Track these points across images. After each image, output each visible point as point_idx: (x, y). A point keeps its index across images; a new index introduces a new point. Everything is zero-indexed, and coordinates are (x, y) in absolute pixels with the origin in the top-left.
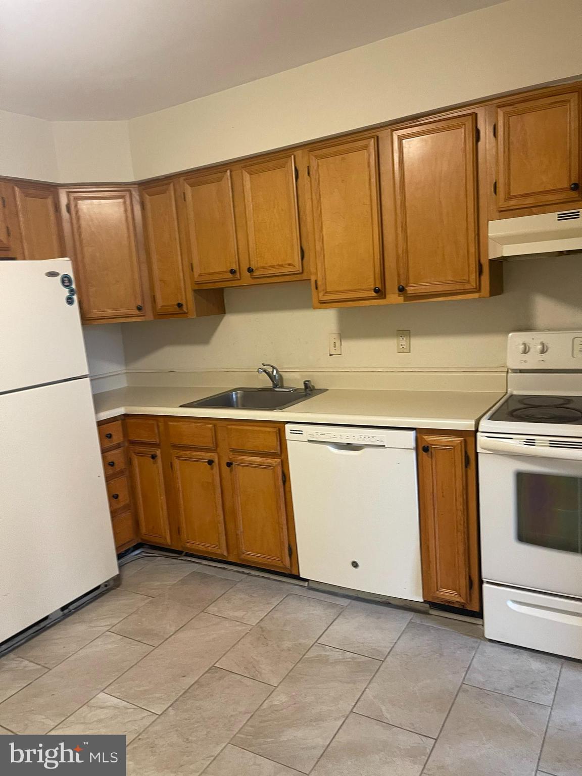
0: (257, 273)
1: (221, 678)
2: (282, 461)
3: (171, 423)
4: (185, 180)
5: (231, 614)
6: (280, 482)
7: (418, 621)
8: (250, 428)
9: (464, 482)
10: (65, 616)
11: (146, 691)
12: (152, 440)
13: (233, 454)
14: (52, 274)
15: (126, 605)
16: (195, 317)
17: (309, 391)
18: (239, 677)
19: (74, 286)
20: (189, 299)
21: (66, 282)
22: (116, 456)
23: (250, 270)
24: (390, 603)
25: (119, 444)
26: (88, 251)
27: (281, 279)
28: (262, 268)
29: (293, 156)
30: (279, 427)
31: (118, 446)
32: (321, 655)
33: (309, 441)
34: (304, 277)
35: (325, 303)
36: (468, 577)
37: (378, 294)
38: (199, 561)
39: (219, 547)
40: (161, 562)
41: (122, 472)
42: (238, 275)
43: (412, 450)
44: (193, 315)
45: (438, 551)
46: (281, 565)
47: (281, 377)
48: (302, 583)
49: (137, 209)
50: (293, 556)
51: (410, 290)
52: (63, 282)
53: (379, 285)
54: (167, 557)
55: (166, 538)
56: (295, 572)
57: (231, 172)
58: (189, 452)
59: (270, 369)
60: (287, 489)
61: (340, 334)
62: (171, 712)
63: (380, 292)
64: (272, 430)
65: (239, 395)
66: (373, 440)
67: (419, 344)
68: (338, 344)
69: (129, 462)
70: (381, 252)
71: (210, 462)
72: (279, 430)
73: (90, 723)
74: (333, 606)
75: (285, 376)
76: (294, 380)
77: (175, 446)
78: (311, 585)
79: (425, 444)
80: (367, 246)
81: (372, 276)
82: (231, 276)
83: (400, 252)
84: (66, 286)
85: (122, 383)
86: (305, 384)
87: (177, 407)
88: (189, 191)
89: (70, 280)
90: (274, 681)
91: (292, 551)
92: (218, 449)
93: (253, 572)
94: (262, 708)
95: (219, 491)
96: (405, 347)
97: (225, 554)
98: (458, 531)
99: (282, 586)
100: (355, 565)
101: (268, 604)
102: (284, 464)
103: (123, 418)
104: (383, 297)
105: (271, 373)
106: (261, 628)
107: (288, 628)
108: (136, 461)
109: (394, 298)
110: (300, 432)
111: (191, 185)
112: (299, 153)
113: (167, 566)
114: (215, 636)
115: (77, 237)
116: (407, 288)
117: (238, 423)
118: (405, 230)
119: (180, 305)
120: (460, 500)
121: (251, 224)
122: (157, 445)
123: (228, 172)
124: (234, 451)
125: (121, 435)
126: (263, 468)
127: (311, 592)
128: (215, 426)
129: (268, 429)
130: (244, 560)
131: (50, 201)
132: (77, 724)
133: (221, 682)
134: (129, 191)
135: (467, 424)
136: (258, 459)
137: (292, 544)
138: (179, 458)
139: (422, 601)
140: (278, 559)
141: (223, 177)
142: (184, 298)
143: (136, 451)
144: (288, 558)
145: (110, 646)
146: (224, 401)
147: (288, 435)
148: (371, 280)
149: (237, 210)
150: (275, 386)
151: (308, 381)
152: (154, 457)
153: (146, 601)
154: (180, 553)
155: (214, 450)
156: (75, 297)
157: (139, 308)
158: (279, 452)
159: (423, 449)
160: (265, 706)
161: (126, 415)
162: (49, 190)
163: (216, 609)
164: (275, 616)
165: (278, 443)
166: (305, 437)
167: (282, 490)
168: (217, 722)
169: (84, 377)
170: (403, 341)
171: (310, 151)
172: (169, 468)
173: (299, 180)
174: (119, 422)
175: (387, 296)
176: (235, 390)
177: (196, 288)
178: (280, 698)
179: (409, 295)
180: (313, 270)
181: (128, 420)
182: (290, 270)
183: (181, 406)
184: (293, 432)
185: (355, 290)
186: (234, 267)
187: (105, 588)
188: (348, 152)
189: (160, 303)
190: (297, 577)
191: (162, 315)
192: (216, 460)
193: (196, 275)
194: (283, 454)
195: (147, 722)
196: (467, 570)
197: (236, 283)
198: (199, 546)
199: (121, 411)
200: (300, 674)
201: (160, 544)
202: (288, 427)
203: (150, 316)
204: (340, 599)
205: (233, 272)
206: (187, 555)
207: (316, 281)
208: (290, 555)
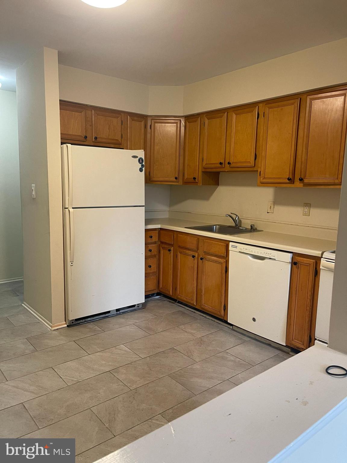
0: (232, 165)
1: (174, 353)
2: (226, 261)
3: (179, 235)
4: (205, 116)
5: (190, 331)
6: (224, 272)
7: (281, 356)
8: (214, 242)
9: (313, 284)
10: (117, 315)
11: (140, 349)
12: (170, 242)
13: (205, 254)
14: (135, 157)
15: (144, 316)
16: (201, 185)
17: (253, 229)
18: (182, 354)
19: (144, 163)
20: (199, 176)
21: (140, 161)
22: (153, 247)
23: (229, 163)
24: (271, 345)
25: (155, 242)
26: (157, 148)
27: (244, 169)
28: (236, 163)
29: (257, 107)
30: (227, 243)
31: (155, 243)
32: (224, 356)
33: (240, 252)
34: (255, 169)
35: (263, 183)
36: (309, 336)
37: (290, 181)
38: (184, 307)
39: (192, 300)
40: (166, 303)
41: (155, 256)
42: (223, 166)
43: (289, 264)
44: (200, 184)
45: (295, 319)
46: (219, 314)
47: (240, 221)
48: (229, 326)
49: (183, 129)
50: (226, 310)
51: (306, 181)
52: (139, 161)
53: (291, 177)
54: (170, 302)
55: (170, 291)
56: (225, 319)
57: (227, 113)
58: (185, 250)
59: (234, 216)
60: (227, 276)
61: (274, 202)
62: (148, 358)
63: (291, 180)
64: (223, 244)
65: (217, 228)
66: (270, 255)
67: (314, 211)
68: (272, 207)
69: (159, 252)
70: (294, 159)
71: (194, 257)
72: (227, 245)
73: (114, 354)
74: (241, 339)
75: (243, 221)
76: (246, 224)
77: (179, 247)
78: (234, 328)
79: (296, 261)
80: (287, 156)
81: (288, 172)
82: (220, 165)
83: (303, 159)
84: (140, 163)
85: (166, 216)
86: (251, 226)
87: (183, 228)
88: (207, 121)
89: (142, 161)
90: (197, 360)
91: (225, 308)
92: (198, 251)
93: (208, 317)
94: (187, 367)
95: (196, 272)
96: (307, 213)
97: (195, 304)
98: (306, 310)
99: (219, 325)
100: (254, 320)
101: (209, 331)
102: (227, 262)
103: (159, 230)
104: (293, 183)
105: (235, 219)
106: (201, 339)
107: (214, 343)
108: (162, 252)
109: (298, 184)
110: (236, 247)
111: (208, 119)
112: (261, 105)
113: (168, 306)
114: (178, 337)
115: (152, 141)
116: (304, 179)
117: (209, 239)
118: (307, 149)
119: (194, 178)
120: (310, 293)
121: (233, 140)
122: (172, 245)
123: (226, 113)
124: (205, 252)
125: (157, 237)
126: (217, 263)
127: (233, 331)
128: (198, 239)
129: (222, 244)
130: (202, 308)
131: (143, 123)
132: (109, 353)
133: (174, 354)
134: (180, 120)
135: (317, 253)
136: (215, 258)
137: (226, 304)
138: (181, 253)
139: (285, 345)
140: (218, 310)
141: (223, 115)
142: (197, 175)
143: (163, 247)
144: (223, 311)
145: (132, 330)
146: (209, 229)
147: (230, 248)
148: (288, 174)
149: (227, 132)
150: (236, 225)
151: (253, 225)
152: (169, 250)
153: (154, 317)
154: (175, 300)
155: (196, 252)
156: (144, 169)
157: (176, 178)
158: (225, 256)
159: (294, 263)
160: (189, 367)
161: (161, 229)
162: (144, 117)
163: (184, 327)
164: (210, 336)
165: (226, 251)
166: (238, 250)
167: (224, 275)
168: (166, 367)
169: (143, 206)
170: (306, 209)
171: (266, 104)
172: (175, 257)
173: (259, 119)
174: (157, 232)
175: (295, 183)
176: (216, 225)
177: (204, 170)
178: (197, 366)
179: (305, 183)
180: (259, 166)
181: (162, 232)
182: (249, 165)
183: (185, 228)
184: (233, 246)
185: (280, 178)
186: (222, 161)
187: (137, 308)
188: (284, 106)
189: (186, 176)
190: (226, 322)
191: (186, 183)
192: (196, 256)
193: (204, 164)
194: (227, 257)
195: (136, 359)
196: (309, 331)
197: (222, 170)
198: (183, 297)
199: (159, 226)
200: (211, 360)
201: (167, 294)
202: (231, 244)
203: (181, 182)
204: (246, 337)
205: (221, 163)
206: (179, 302)
207: (260, 171)
208: (224, 310)
